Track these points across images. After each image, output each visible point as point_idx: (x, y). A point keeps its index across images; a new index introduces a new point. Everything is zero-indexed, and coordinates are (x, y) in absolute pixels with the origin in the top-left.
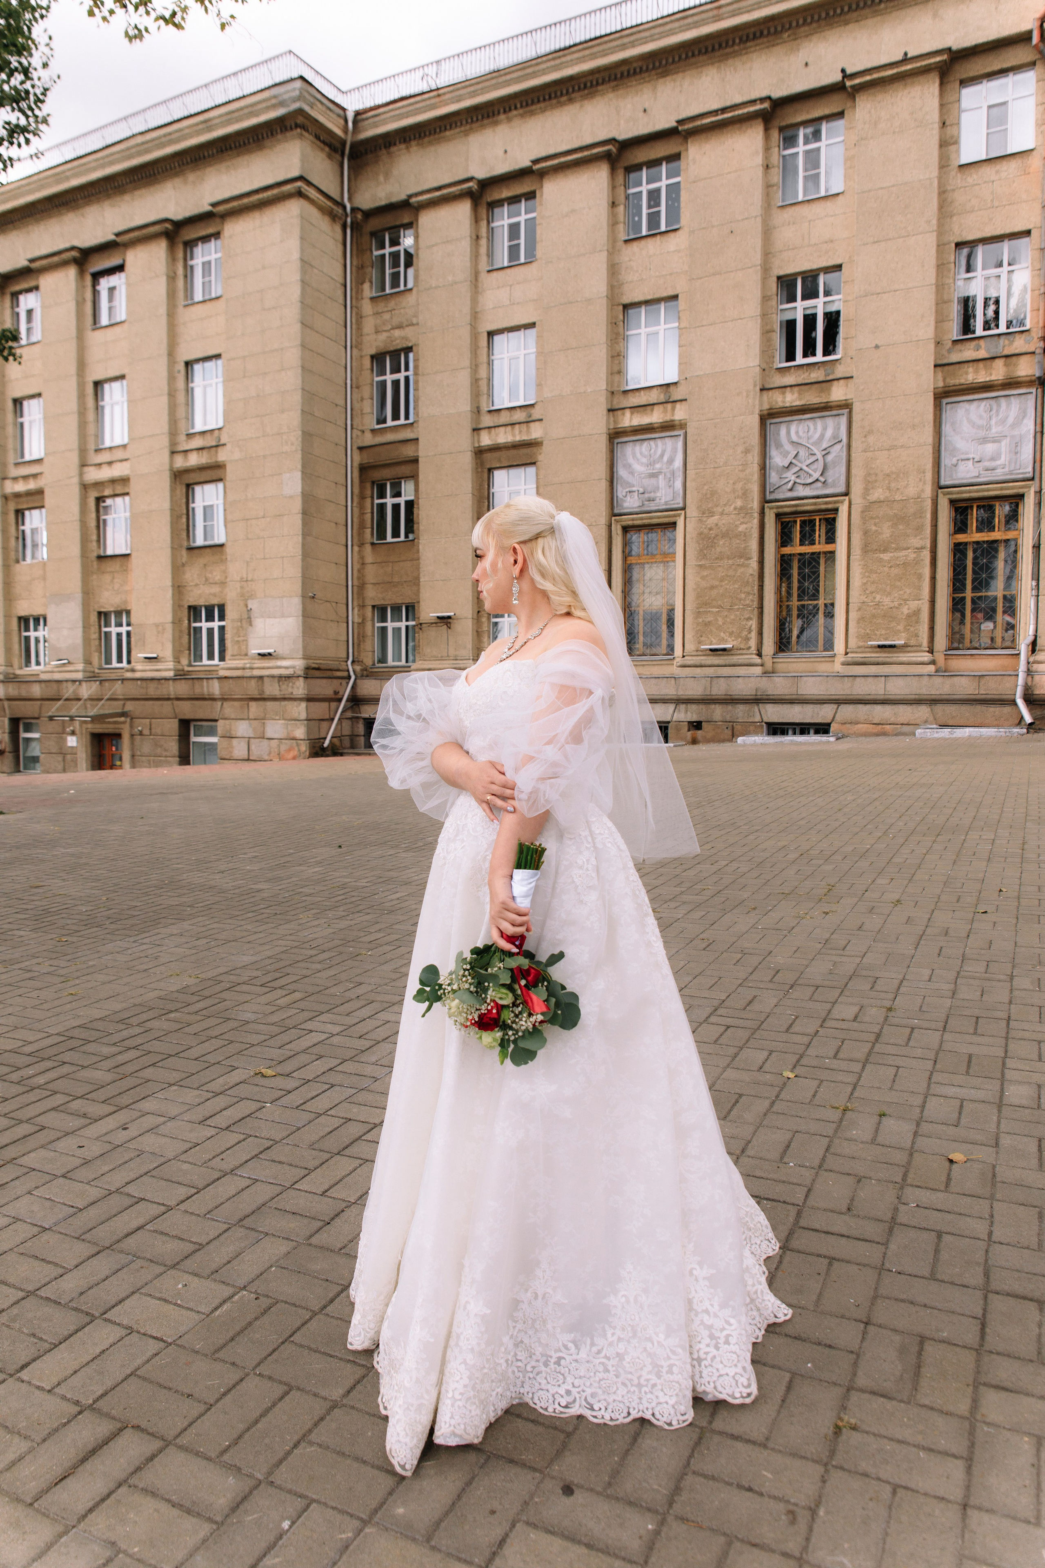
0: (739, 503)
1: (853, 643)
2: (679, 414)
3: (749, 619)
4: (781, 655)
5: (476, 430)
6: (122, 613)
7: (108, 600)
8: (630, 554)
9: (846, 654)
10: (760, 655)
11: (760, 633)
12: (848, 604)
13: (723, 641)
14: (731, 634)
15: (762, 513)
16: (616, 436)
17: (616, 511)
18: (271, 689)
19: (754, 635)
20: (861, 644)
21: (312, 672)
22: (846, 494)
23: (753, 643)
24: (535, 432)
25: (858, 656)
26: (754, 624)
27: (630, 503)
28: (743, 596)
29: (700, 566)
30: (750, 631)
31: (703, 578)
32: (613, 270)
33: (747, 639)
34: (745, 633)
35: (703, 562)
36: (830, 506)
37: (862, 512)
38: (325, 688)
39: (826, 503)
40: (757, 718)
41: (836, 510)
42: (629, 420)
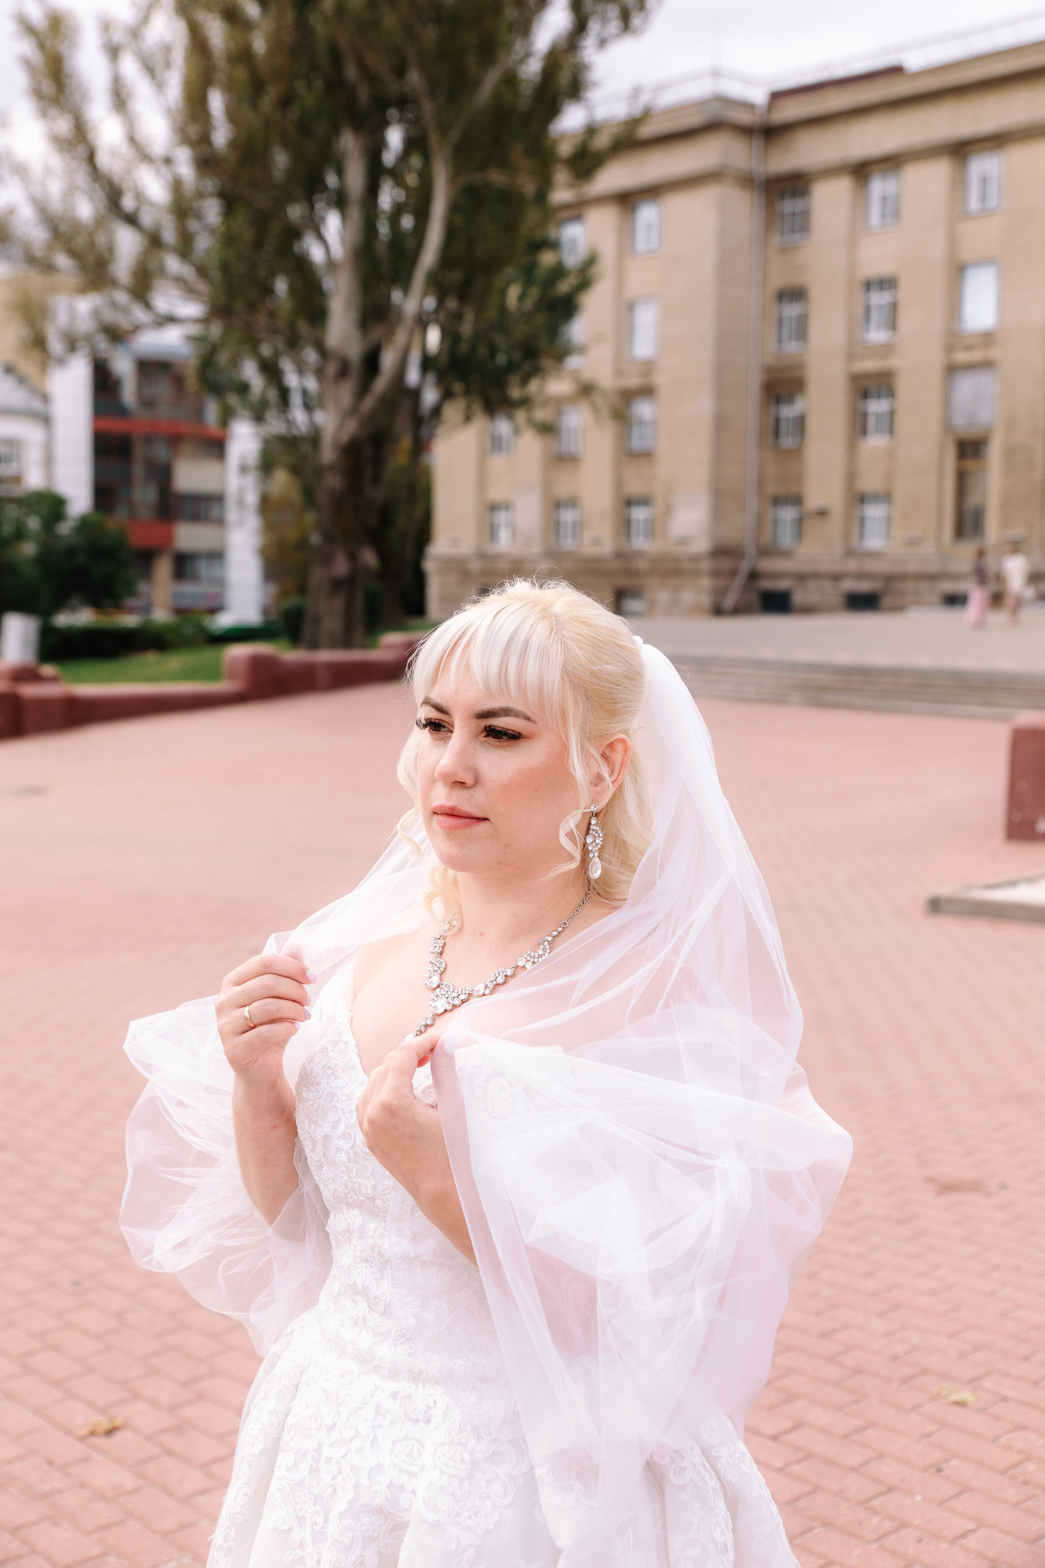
2: (995, 353)
3: (1034, 515)
5: (851, 357)
6: (572, 502)
7: (562, 489)
16: (952, 370)
18: (686, 566)
19: (1036, 527)
21: (720, 551)
23: (1036, 533)
24: (893, 363)
26: (1037, 519)
27: (959, 420)
29: (1005, 473)
30: (1034, 524)
32: (952, 240)
33: (1032, 530)
34: (1031, 526)
35: (1006, 470)
38: (726, 564)
42: (962, 357)
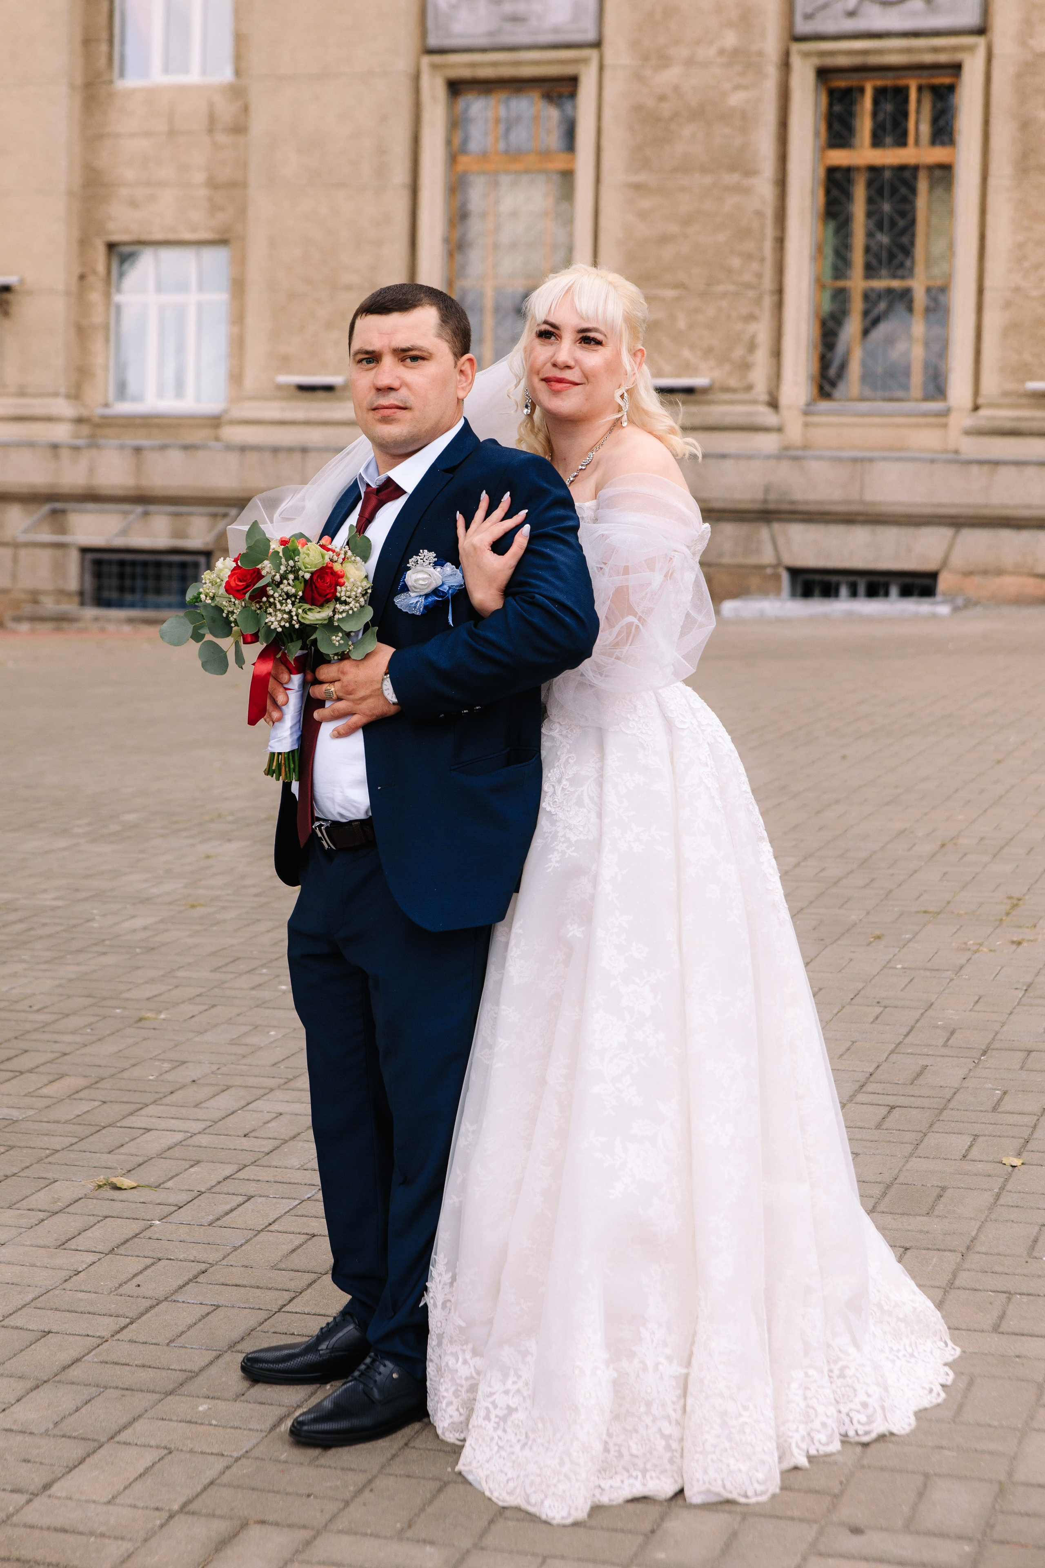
0: (730, 39)
1: (991, 383)
3: (751, 318)
4: (824, 405)
8: (463, 149)
9: (976, 408)
10: (774, 404)
11: (777, 353)
12: (980, 291)
13: (687, 368)
14: (708, 352)
15: (786, 65)
17: (433, 41)
19: (762, 357)
20: (1010, 386)
22: (981, 31)
23: (759, 376)
25: (1004, 415)
26: (762, 330)
28: (736, 262)
29: (637, 187)
30: (752, 347)
31: (643, 215)
33: (745, 366)
34: (738, 352)
35: (642, 177)
36: (943, 58)
37: (1019, 76)
39: (936, 50)
40: (767, 557)
41: (956, 68)
